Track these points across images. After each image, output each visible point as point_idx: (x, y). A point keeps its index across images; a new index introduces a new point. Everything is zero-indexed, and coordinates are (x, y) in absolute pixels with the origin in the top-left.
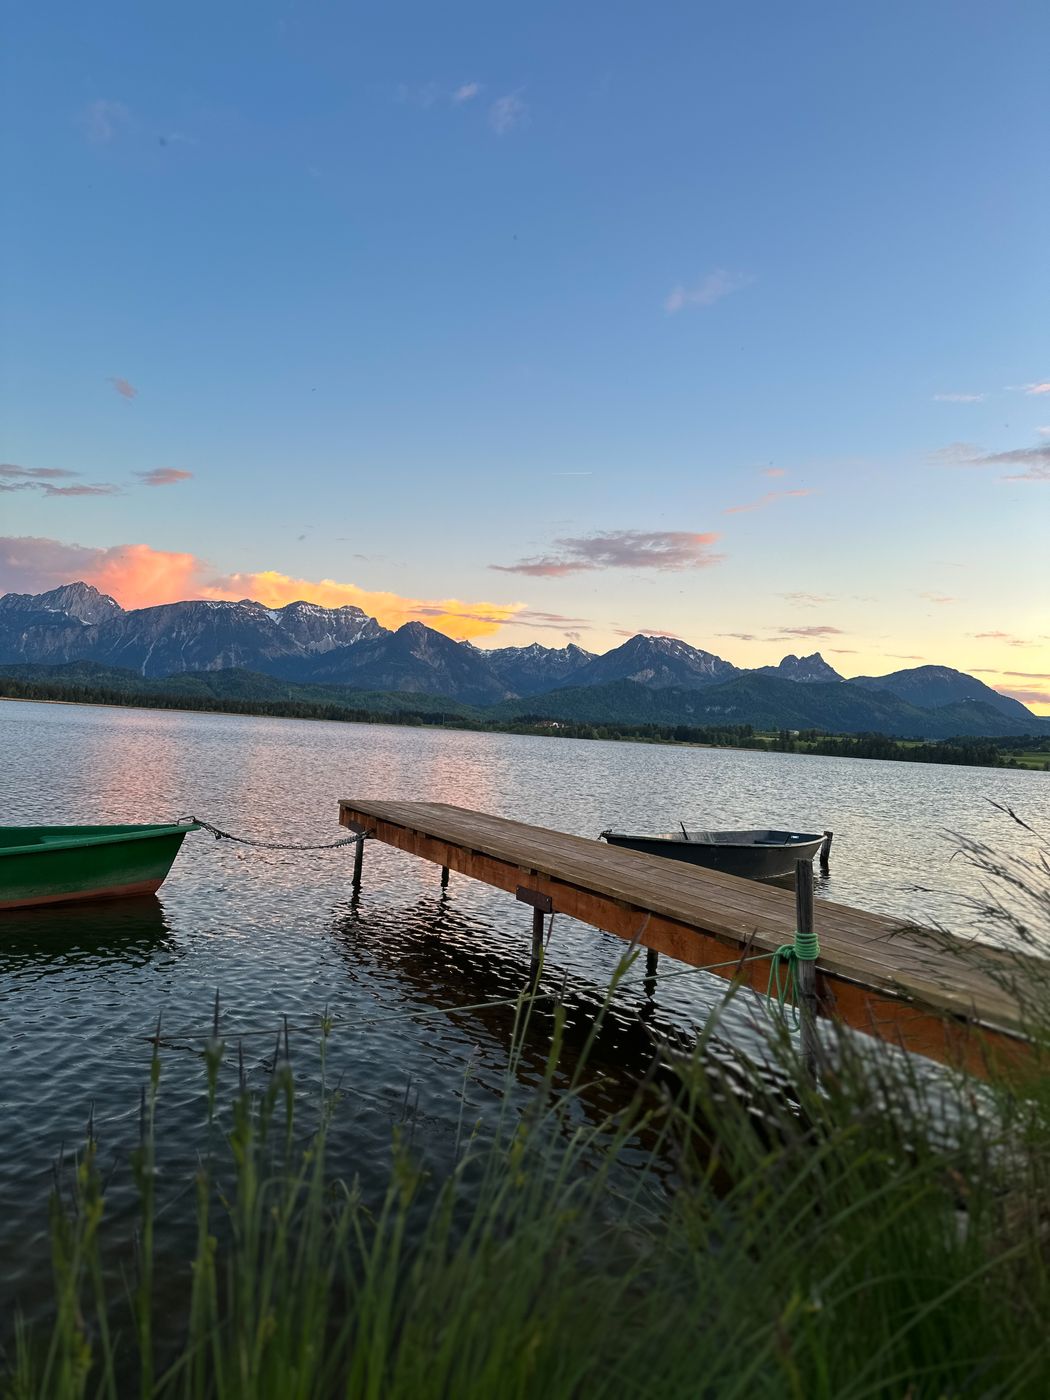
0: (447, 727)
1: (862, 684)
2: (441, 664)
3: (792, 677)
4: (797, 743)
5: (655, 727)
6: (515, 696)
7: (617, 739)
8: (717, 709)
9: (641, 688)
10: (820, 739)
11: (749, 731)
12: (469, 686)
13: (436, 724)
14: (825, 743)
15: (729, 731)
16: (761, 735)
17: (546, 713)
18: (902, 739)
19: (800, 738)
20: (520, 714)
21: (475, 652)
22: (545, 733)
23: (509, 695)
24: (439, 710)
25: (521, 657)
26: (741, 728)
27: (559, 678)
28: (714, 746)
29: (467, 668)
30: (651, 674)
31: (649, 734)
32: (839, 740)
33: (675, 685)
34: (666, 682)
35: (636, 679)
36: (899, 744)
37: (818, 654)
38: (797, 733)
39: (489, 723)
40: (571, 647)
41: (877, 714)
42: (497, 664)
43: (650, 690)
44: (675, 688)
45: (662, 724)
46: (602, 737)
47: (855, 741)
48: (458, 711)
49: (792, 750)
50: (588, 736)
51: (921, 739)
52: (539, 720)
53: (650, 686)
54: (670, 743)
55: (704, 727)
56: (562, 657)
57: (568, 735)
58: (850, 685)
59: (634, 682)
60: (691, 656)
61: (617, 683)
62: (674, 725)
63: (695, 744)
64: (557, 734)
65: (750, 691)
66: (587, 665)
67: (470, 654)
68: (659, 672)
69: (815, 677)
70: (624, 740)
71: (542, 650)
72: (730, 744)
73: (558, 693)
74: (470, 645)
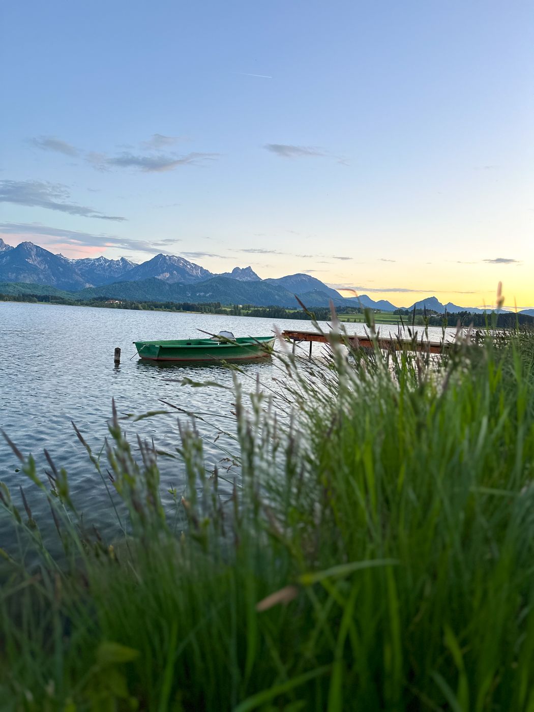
0: (53, 303)
1: (269, 283)
2: (45, 267)
3: (238, 278)
4: (242, 311)
5: (172, 303)
6: (91, 286)
7: (152, 309)
8: (202, 294)
9: (162, 283)
10: (252, 309)
11: (218, 305)
12: (63, 280)
13: (45, 301)
14: (254, 311)
15: (209, 305)
16: (225, 307)
17: (111, 295)
18: (287, 309)
19: (243, 308)
20: (95, 296)
21: (66, 261)
22: (112, 306)
23: (88, 286)
24: (46, 293)
25: (93, 264)
26: (215, 303)
27: (116, 276)
28: (202, 313)
29: (61, 269)
30: (167, 275)
31: (169, 307)
32: (261, 309)
33: (180, 281)
34: (175, 280)
35: (159, 278)
36: (287, 311)
37: (250, 267)
38: (241, 306)
39: (78, 301)
40: (122, 259)
41: (276, 297)
42: (79, 267)
43: (168, 283)
44: (181, 283)
45: (176, 302)
46: (144, 309)
47: (268, 310)
48: (58, 294)
49: (239, 314)
50: (137, 308)
51: (296, 309)
52: (107, 299)
53: (168, 282)
54: (180, 312)
55: (196, 303)
56: (117, 265)
57: (125, 307)
58: (264, 283)
59: (159, 279)
60: (188, 266)
61: (150, 280)
62: (182, 302)
63: (193, 312)
64: (119, 307)
65: (218, 285)
66: (132, 270)
67: (63, 262)
68: (172, 274)
69: (249, 279)
70: (156, 310)
71: (106, 261)
72: (210, 312)
73: (117, 285)
74: (62, 256)
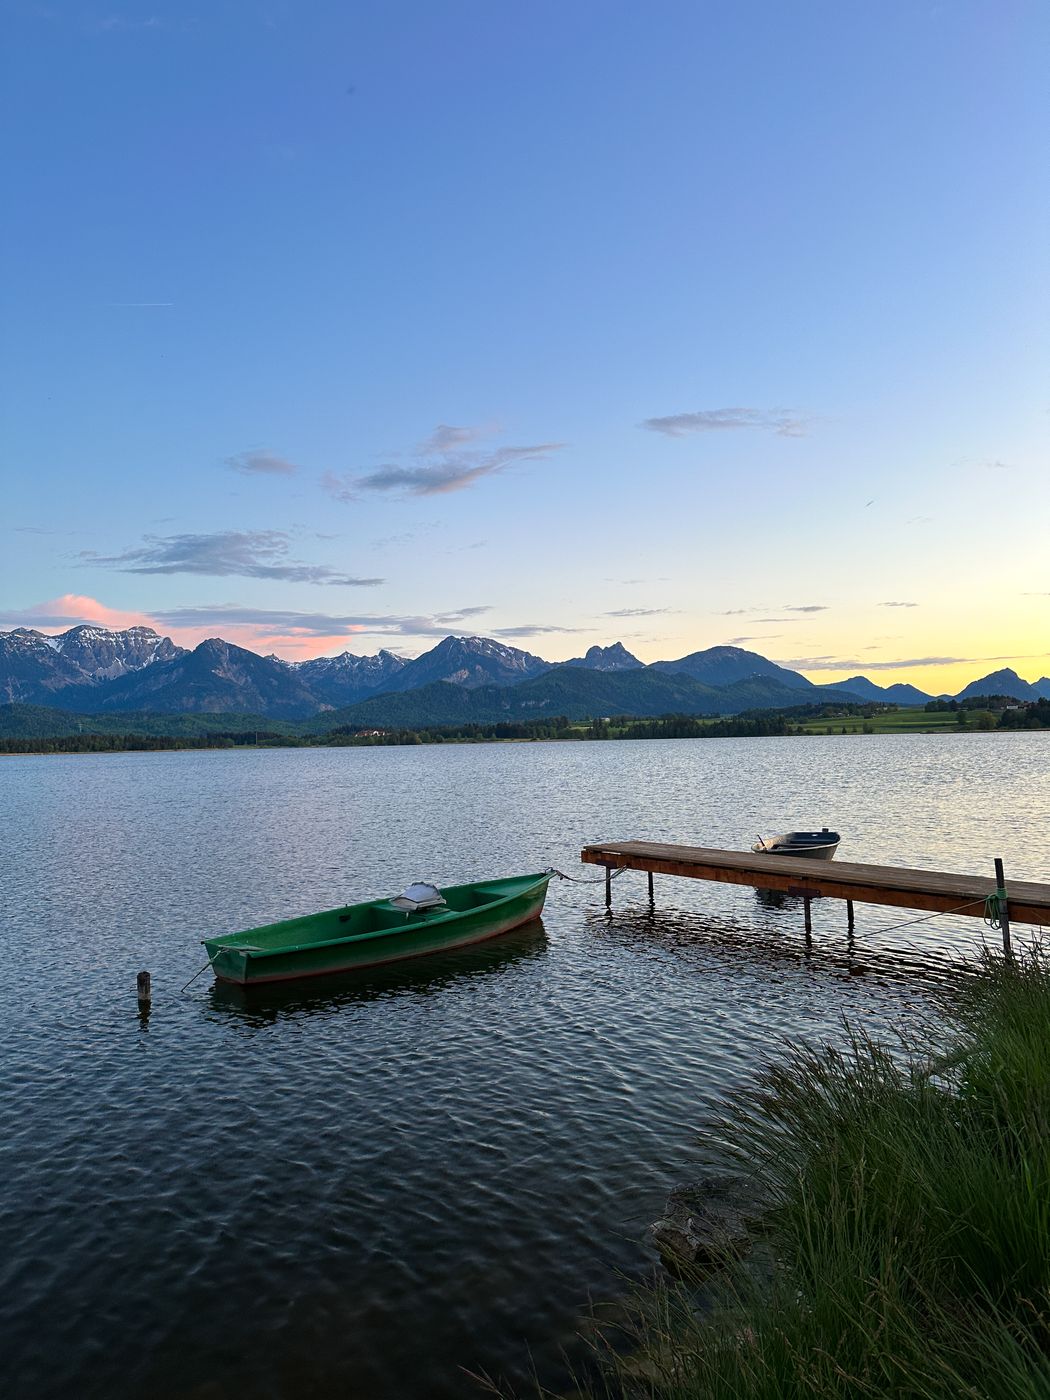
0: (261, 746)
1: (661, 667)
2: (247, 681)
3: (597, 667)
4: (610, 730)
5: (476, 726)
6: (330, 707)
7: (440, 742)
8: (531, 703)
9: (457, 689)
10: (630, 723)
11: (564, 722)
12: (280, 701)
13: (249, 744)
14: (635, 727)
15: (546, 723)
16: (576, 725)
17: (364, 722)
18: (700, 717)
19: (611, 724)
20: (337, 726)
21: (283, 666)
22: (366, 742)
23: (323, 708)
24: (250, 729)
25: (332, 668)
26: (557, 720)
27: (373, 686)
28: (534, 740)
29: (275, 683)
30: (465, 674)
31: (470, 734)
32: (647, 723)
33: (490, 683)
34: (481, 682)
35: (451, 680)
36: (700, 722)
37: (619, 643)
38: (607, 720)
39: (305, 737)
40: (383, 653)
41: (676, 696)
42: (307, 676)
43: (467, 690)
44: (491, 687)
45: (482, 723)
46: (425, 741)
47: (661, 722)
48: (271, 729)
49: (605, 737)
50: (411, 742)
51: (717, 716)
52: (358, 730)
53: (467, 687)
54: (492, 741)
55: (522, 722)
56: (374, 665)
57: (391, 743)
58: (651, 670)
59: (449, 684)
60: (503, 654)
61: (433, 686)
62: (494, 724)
63: (516, 740)
64: (379, 742)
65: (561, 683)
66: (400, 672)
67: (278, 668)
68: (472, 671)
69: (619, 666)
70: (447, 742)
71: (353, 659)
72: (549, 736)
73: (375, 701)
74: (277, 659)
